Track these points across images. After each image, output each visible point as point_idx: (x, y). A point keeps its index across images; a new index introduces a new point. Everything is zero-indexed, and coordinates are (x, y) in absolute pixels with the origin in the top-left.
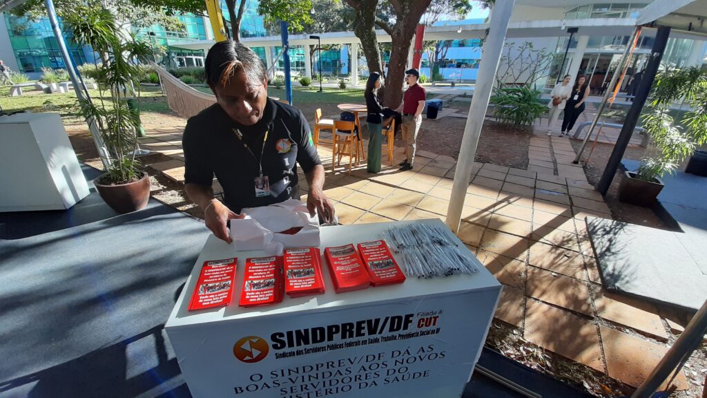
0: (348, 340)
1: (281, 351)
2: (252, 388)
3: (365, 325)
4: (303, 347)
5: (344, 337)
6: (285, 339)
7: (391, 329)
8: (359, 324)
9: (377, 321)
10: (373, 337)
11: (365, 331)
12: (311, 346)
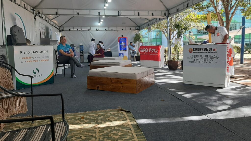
0: (203, 51)
1: (194, 51)
2: (190, 58)
3: (205, 49)
4: (197, 51)
5: (202, 51)
6: (195, 49)
7: (209, 50)
8: (204, 48)
9: (207, 48)
10: (206, 51)
11: (205, 50)
12: (198, 51)
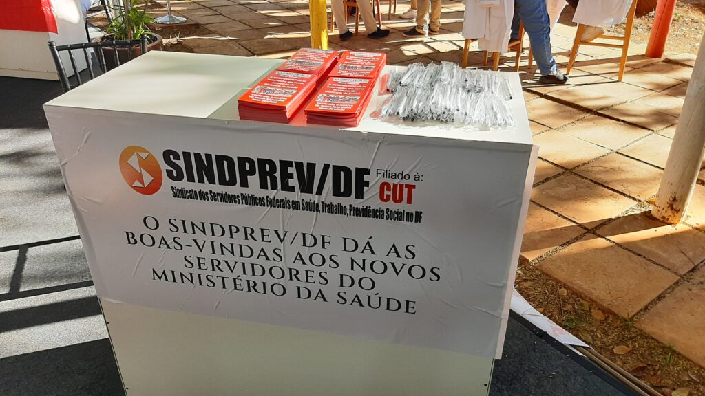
0: (271, 194)
1: (177, 185)
2: (147, 240)
3: (292, 170)
4: (206, 187)
5: (263, 185)
6: (181, 163)
8: (285, 164)
9: (312, 167)
10: (308, 197)
11: (294, 182)
12: (218, 188)
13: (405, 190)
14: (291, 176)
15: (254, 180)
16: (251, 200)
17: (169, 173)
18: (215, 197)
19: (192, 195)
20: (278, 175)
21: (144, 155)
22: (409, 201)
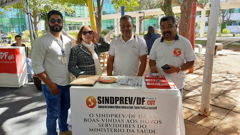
2: (90, 120)
5: (120, 103)
10: (131, 105)
11: (128, 102)
12: (110, 105)
13: (153, 102)
14: (127, 100)
15: (118, 102)
16: (117, 107)
17: (98, 102)
18: (109, 107)
19: (103, 107)
20: (124, 100)
21: (93, 98)
22: (154, 105)
